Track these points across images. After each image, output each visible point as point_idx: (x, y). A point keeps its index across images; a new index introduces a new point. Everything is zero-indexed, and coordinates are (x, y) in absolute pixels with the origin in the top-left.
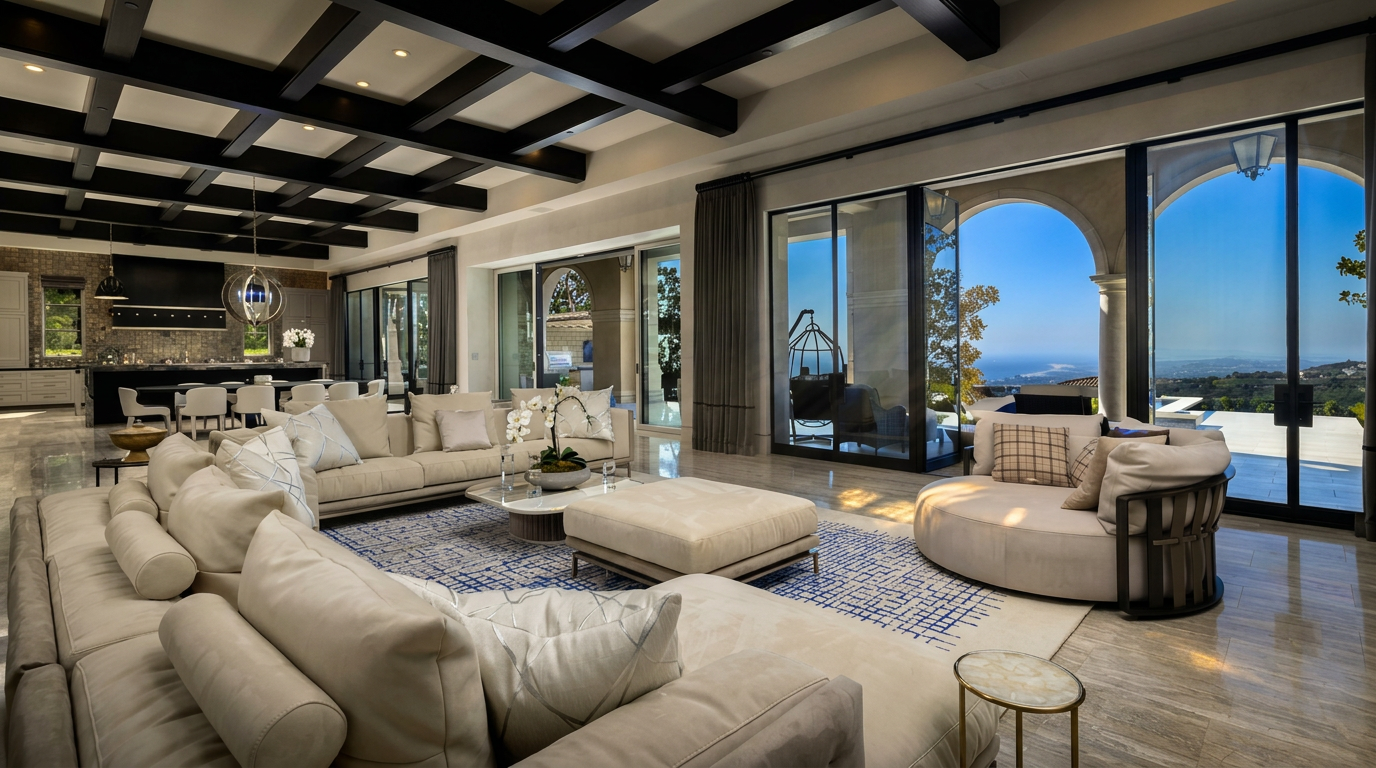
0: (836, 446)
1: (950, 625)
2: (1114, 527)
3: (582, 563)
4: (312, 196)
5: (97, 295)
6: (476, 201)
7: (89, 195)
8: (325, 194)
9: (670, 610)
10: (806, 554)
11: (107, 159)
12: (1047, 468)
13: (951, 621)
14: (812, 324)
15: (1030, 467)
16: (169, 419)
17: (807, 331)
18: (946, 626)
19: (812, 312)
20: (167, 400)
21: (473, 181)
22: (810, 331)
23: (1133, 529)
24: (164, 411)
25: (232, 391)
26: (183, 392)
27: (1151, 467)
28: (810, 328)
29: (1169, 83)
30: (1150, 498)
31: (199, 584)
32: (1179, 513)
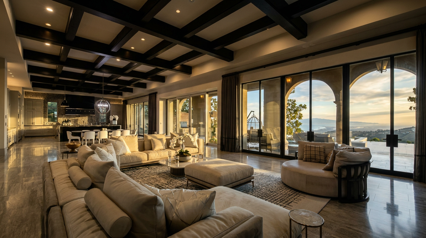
0: (260, 150)
1: (290, 203)
2: (337, 176)
3: (189, 182)
4: (119, 78)
5: (62, 105)
6: (162, 79)
7: (60, 78)
8: (122, 78)
9: (213, 196)
10: (250, 181)
11: (65, 68)
12: (319, 158)
13: (290, 202)
14: (254, 115)
15: (314, 158)
16: (80, 140)
17: (252, 117)
18: (289, 203)
19: (254, 112)
20: (79, 135)
21: (162, 74)
22: (253, 117)
23: (343, 176)
24: (78, 138)
25: (96, 132)
26: (84, 132)
27: (348, 159)
28: (253, 116)
29: (356, 45)
30: (348, 167)
31: (93, 186)
32: (356, 172)
